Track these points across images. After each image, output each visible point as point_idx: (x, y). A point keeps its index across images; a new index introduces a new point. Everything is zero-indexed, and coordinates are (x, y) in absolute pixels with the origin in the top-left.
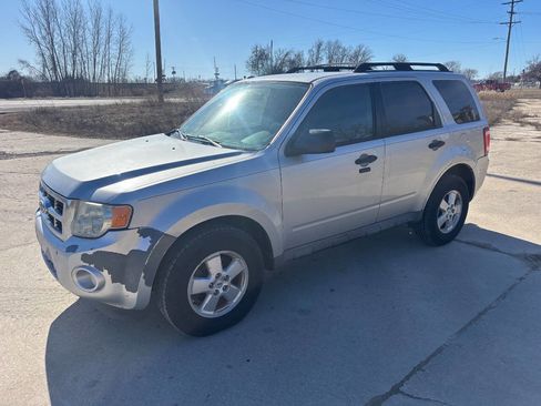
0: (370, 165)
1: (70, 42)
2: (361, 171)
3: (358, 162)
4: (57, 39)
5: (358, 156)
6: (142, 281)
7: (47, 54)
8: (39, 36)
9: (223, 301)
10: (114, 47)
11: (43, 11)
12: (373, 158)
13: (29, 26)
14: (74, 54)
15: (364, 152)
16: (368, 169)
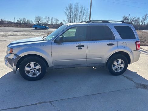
0: (82, 48)
1: (74, 16)
2: (78, 49)
3: (77, 46)
4: (72, 15)
5: (78, 45)
6: (14, 65)
7: (69, 18)
8: (68, 14)
9: (34, 74)
10: (85, 17)
11: (70, 8)
12: (83, 46)
13: (66, 12)
14: (75, 18)
15: (80, 44)
16: (81, 49)
